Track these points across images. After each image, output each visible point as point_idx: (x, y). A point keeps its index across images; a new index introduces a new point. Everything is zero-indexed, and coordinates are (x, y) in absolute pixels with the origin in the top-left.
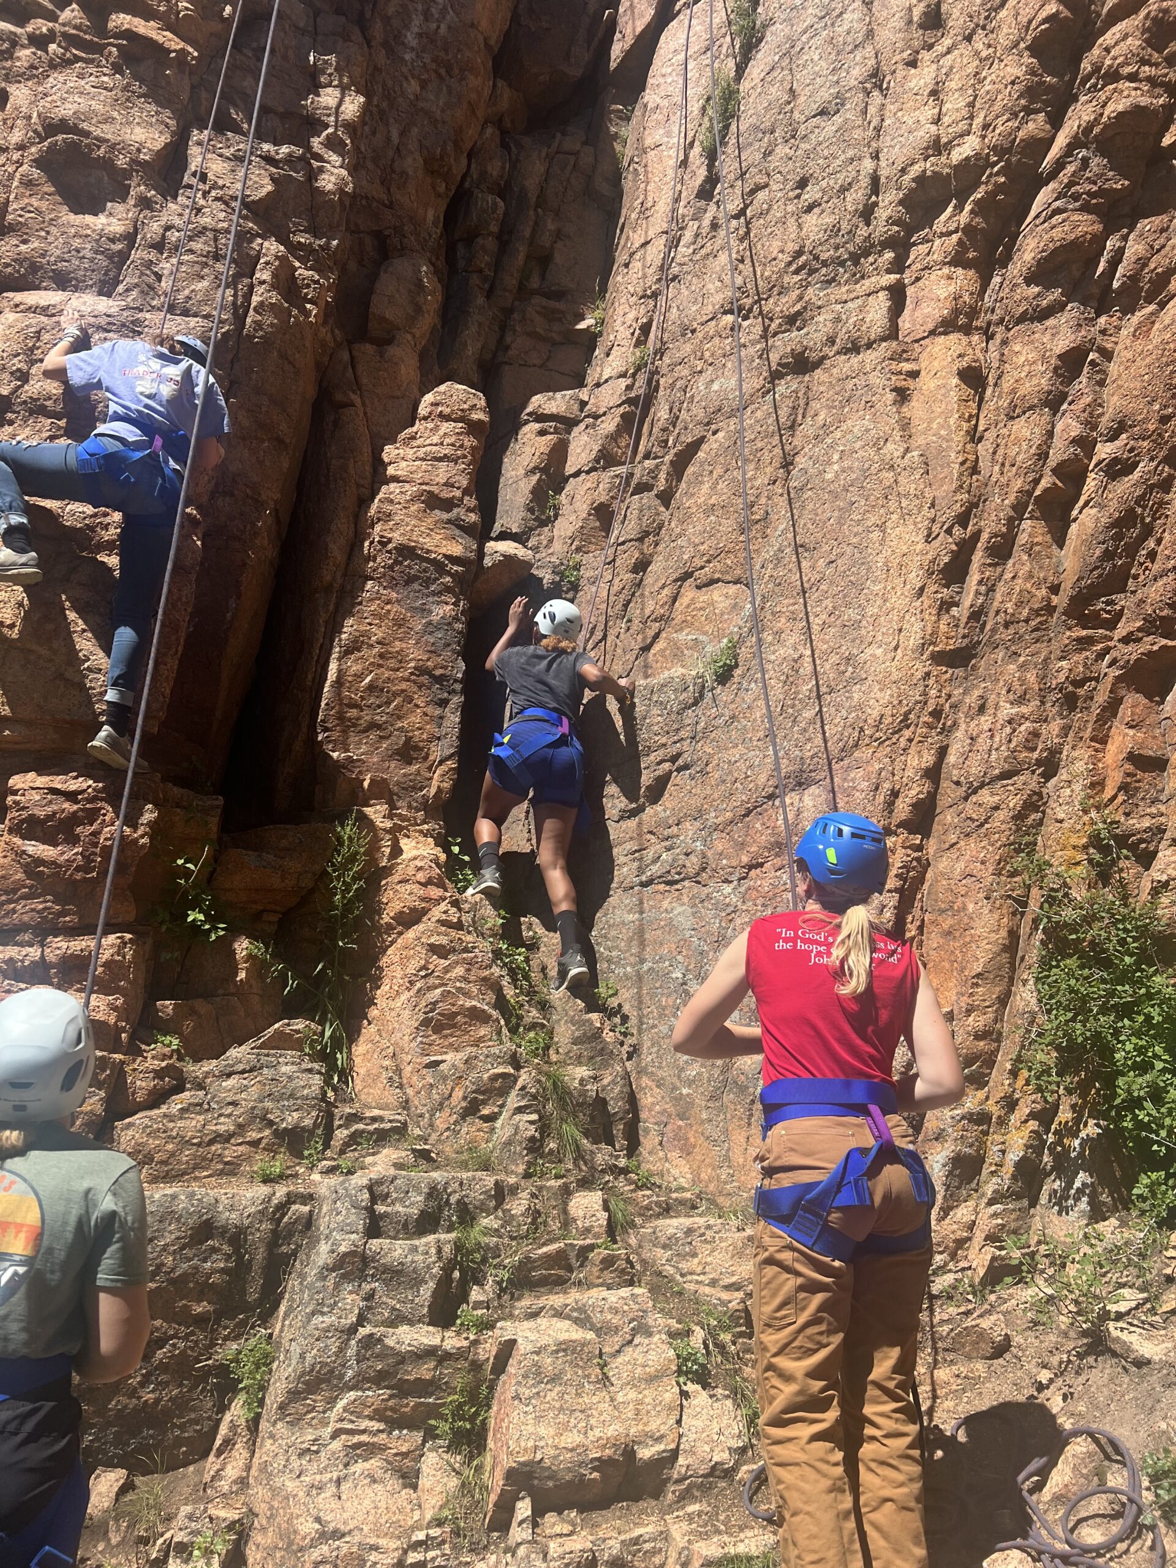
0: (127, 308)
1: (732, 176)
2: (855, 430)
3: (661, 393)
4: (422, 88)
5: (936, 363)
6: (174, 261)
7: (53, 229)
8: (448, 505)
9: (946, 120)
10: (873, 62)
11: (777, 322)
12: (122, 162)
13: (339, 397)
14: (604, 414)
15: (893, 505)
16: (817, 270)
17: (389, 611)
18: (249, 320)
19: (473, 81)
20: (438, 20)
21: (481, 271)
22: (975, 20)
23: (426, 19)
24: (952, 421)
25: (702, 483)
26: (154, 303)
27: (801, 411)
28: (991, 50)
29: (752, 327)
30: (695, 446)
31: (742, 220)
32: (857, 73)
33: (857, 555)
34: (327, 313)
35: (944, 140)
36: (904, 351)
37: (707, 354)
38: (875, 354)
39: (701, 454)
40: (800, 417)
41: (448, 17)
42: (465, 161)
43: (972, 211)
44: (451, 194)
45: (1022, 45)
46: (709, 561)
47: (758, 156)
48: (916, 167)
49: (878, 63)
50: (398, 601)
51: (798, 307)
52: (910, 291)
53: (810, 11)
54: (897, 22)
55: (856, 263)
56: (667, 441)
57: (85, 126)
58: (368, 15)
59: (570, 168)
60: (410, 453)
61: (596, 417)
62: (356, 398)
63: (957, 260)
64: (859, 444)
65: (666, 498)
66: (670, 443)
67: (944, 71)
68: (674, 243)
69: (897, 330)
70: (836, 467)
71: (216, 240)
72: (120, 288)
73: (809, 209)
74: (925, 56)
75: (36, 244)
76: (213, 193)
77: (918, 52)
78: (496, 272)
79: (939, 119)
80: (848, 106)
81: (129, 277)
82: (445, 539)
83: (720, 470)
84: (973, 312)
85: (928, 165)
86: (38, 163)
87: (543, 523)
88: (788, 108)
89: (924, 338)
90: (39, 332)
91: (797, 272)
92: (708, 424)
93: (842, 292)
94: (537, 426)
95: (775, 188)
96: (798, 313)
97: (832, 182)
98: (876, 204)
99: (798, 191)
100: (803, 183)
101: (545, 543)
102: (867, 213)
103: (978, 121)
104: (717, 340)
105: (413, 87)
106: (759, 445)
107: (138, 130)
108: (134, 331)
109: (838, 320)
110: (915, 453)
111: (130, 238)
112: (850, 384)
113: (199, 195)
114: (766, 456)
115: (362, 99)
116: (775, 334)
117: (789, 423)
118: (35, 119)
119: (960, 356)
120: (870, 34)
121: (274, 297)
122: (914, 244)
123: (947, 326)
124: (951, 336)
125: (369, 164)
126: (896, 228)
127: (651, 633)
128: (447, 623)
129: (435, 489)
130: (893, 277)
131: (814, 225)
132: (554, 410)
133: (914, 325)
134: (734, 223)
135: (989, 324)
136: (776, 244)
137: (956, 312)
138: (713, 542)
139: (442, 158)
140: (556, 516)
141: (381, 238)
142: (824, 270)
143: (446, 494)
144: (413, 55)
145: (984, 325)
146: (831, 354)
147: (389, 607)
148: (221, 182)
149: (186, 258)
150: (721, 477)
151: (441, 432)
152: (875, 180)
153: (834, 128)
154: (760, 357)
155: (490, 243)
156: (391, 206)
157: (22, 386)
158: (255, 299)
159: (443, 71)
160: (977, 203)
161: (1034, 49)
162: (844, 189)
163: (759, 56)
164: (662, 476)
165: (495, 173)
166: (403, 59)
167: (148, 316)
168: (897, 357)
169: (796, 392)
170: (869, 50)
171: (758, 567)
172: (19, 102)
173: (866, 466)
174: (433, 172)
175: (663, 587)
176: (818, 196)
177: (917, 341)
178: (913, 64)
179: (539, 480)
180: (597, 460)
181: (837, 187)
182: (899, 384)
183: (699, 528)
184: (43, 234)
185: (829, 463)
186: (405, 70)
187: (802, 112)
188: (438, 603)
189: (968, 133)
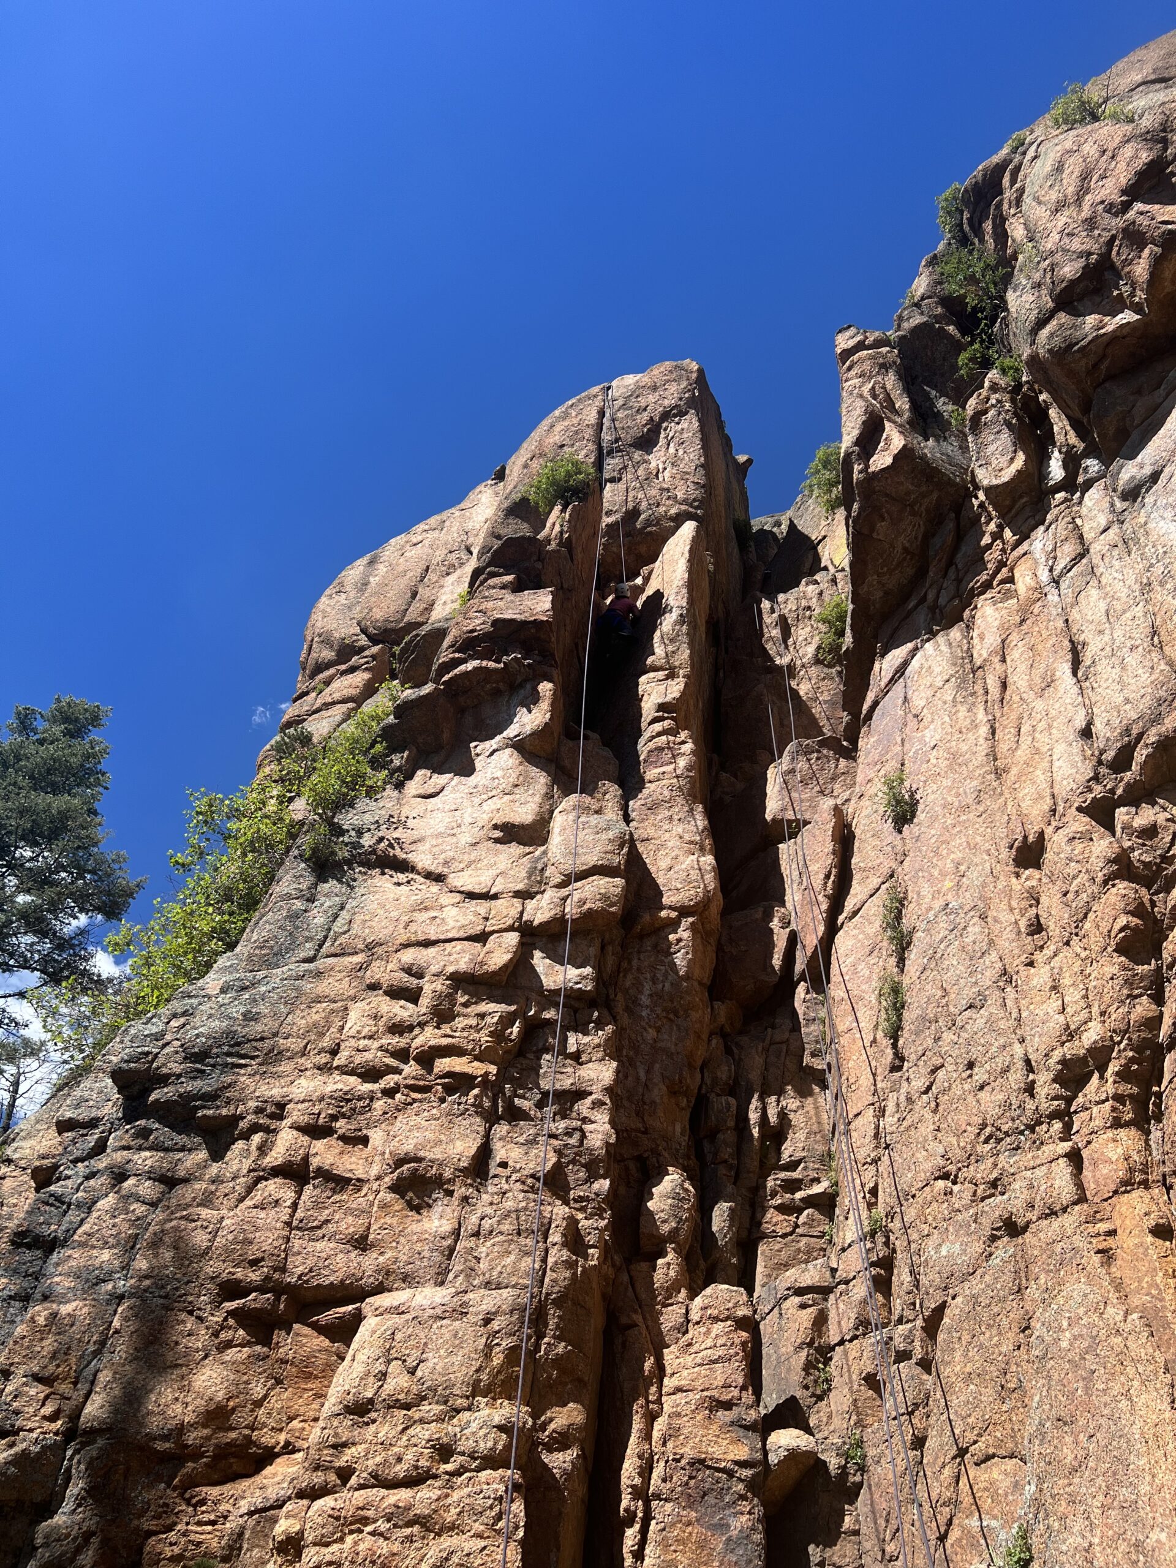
0: (457, 1294)
1: (913, 1057)
2: (1075, 1294)
3: (899, 1256)
4: (658, 1032)
5: (1127, 1222)
6: (488, 1244)
7: (402, 1240)
8: (728, 1405)
9: (1068, 1010)
10: (1000, 965)
11: (982, 1187)
12: (447, 1174)
13: (624, 1320)
14: (854, 1278)
15: (1130, 1370)
16: (1002, 1139)
17: (690, 1533)
18: (547, 1280)
19: (695, 1015)
20: (663, 981)
21: (725, 1161)
22: (1068, 930)
23: (654, 983)
24: (1158, 1280)
25: (954, 1350)
26: (475, 1282)
27: (1023, 1274)
28: (1088, 952)
29: (963, 1192)
30: (940, 1310)
31: (930, 1094)
32: (989, 976)
33: (1113, 1428)
34: (606, 1252)
35: (1073, 1027)
36: (1096, 1212)
37: (930, 1218)
38: (1072, 1219)
39: (946, 1320)
40: (1024, 1281)
41: (670, 978)
42: (698, 1076)
43: (1115, 1082)
44: (692, 1105)
45: (1109, 949)
46: (980, 1435)
47: (930, 1041)
48: (1056, 1052)
49: (1004, 965)
50: (698, 1520)
51: (995, 1175)
52: (1085, 1153)
53: (942, 925)
54: (1009, 934)
55: (1033, 1131)
56: (914, 1304)
57: (422, 1154)
58: (612, 996)
59: (783, 1054)
60: (689, 1360)
61: (847, 1282)
62: (638, 1318)
63: (1117, 1124)
64: (1081, 1311)
65: (926, 1364)
66: (918, 1305)
67: (1056, 971)
68: (882, 1112)
69: (1083, 1191)
70: (1067, 1334)
71: (518, 1218)
72: (451, 1276)
73: (982, 1088)
74: (1039, 957)
75: (389, 1254)
76: (513, 1178)
77: (1032, 954)
78: (739, 1159)
79: (1064, 1009)
80: (989, 1002)
81: (457, 1265)
82: (732, 1443)
83: (966, 1337)
84: (1145, 1169)
85: (1066, 1049)
86: (393, 1188)
87: (820, 1398)
88: (944, 1001)
89: (1110, 1198)
90: (393, 1334)
91: (986, 1142)
92: (946, 1288)
93: (1026, 1158)
94: (797, 1300)
95: (950, 1069)
96: (997, 1179)
97: (993, 1065)
98: (1033, 1082)
99: (969, 1072)
100: (971, 1065)
101: (825, 1419)
102: (1030, 1089)
103: (1095, 1010)
104: (935, 1205)
105: (652, 1033)
106: (996, 1310)
107: (458, 1143)
108: (462, 1313)
109: (1031, 1186)
110: (1135, 1316)
111: (456, 1233)
112: (1058, 1248)
113: (504, 1181)
114: (1005, 1322)
115: (615, 1064)
116: (983, 1199)
117: (1016, 1288)
118: (387, 1156)
119: (1146, 1214)
120: (991, 943)
121: (565, 1254)
122: (1076, 1112)
123: (1127, 1185)
124: (1136, 1194)
125: (626, 1103)
126: (1056, 1103)
127: (942, 1520)
128: (745, 1536)
129: (715, 1393)
130: (1066, 1146)
131: (991, 1101)
132: (809, 1282)
133: (1098, 1185)
134: (925, 1097)
135: (1164, 1176)
136: (963, 1118)
137: (1131, 1170)
138: (978, 1413)
139: (681, 1082)
140: (829, 1390)
141: (640, 1159)
142: (1008, 1139)
143: (725, 1397)
144: (648, 1011)
145: (1160, 1178)
146: (1034, 1219)
147: (690, 1528)
148: (518, 1166)
149: (497, 1239)
150: (970, 1343)
151: (713, 1335)
152: (1028, 1062)
153: (983, 1021)
154: (975, 1221)
155: (729, 1136)
156: (645, 1132)
157: (382, 1386)
158: (551, 1260)
159: (671, 1016)
160: (1117, 1074)
161: (1120, 950)
162: (1005, 1071)
163: (912, 956)
164: (917, 1344)
165: (724, 1077)
166: (641, 1017)
167: (471, 1295)
168: (1092, 1219)
169: (1014, 1256)
170: (994, 956)
171: (1026, 1442)
172: (377, 1144)
173: (1094, 1333)
174: (675, 1093)
175: (943, 1466)
176: (986, 1076)
177: (1106, 1200)
178: (1031, 964)
179: (808, 1356)
180: (857, 1329)
181: (999, 1069)
182: (1103, 1245)
183: (962, 1398)
184: (394, 1244)
185: (1060, 1329)
186: (643, 1023)
187: (955, 1006)
188: (735, 1514)
189: (1090, 1020)
